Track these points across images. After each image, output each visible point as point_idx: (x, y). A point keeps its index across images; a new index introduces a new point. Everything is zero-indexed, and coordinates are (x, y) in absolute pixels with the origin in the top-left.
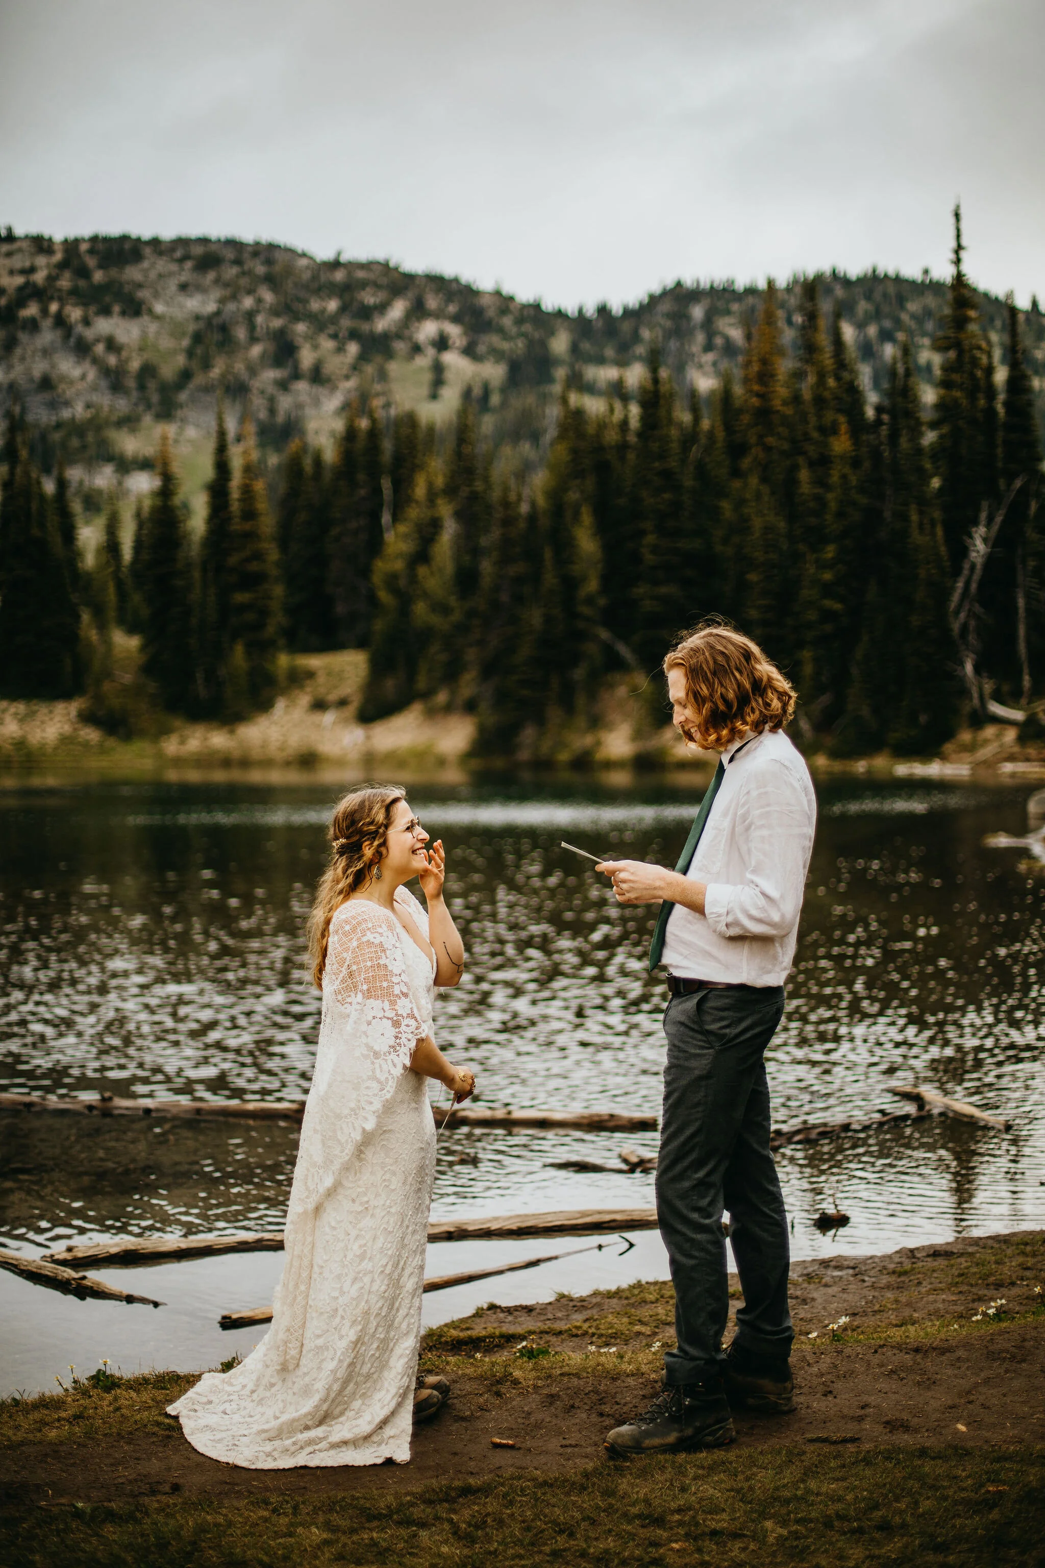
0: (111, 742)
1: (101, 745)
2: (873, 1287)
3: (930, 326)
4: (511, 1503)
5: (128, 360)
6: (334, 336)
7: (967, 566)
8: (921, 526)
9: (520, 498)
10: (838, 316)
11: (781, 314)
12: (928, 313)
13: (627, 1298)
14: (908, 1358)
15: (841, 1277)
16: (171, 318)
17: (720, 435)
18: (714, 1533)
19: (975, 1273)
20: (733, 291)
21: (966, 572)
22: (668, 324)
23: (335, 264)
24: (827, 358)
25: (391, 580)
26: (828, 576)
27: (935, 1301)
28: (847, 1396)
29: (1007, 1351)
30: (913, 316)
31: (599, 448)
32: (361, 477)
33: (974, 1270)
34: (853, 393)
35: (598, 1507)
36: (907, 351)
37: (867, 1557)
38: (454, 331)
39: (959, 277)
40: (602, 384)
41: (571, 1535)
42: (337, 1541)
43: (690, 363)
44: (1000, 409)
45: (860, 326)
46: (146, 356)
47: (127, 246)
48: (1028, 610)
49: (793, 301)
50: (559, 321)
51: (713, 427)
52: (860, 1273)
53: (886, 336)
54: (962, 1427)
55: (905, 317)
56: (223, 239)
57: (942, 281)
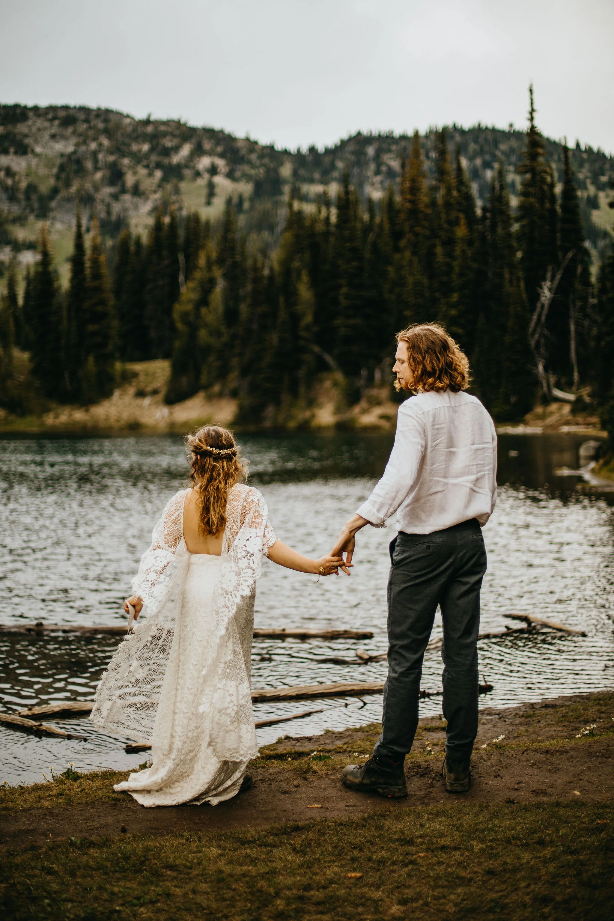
0: (12, 417)
1: (6, 419)
2: (511, 724)
3: (513, 159)
4: (323, 834)
5: (19, 181)
6: (147, 167)
7: (539, 305)
8: (511, 281)
9: (263, 266)
10: (458, 153)
11: (422, 151)
12: (512, 151)
13: (367, 732)
14: (542, 757)
15: (491, 720)
16: (46, 155)
17: (387, 226)
18: (443, 848)
19: (572, 716)
20: (393, 138)
21: (538, 309)
22: (353, 158)
23: (147, 122)
24: (452, 179)
25: (185, 316)
26: (453, 312)
27: (550, 731)
28: (508, 777)
29: (600, 752)
30: (503, 153)
31: (313, 235)
32: (165, 253)
33: (571, 714)
34: (468, 198)
35: (374, 836)
36: (501, 174)
37: (533, 858)
38: (221, 163)
39: (533, 128)
40: (312, 195)
41: (361, 850)
42: (227, 854)
43: (366, 182)
44: (558, 209)
45: (471, 159)
46: (30, 179)
47: (18, 111)
48: (577, 332)
49: (429, 144)
50: (286, 157)
51: (382, 221)
52: (502, 717)
53: (487, 165)
54: (577, 793)
55: (498, 153)
56: (77, 106)
57: (521, 131)
